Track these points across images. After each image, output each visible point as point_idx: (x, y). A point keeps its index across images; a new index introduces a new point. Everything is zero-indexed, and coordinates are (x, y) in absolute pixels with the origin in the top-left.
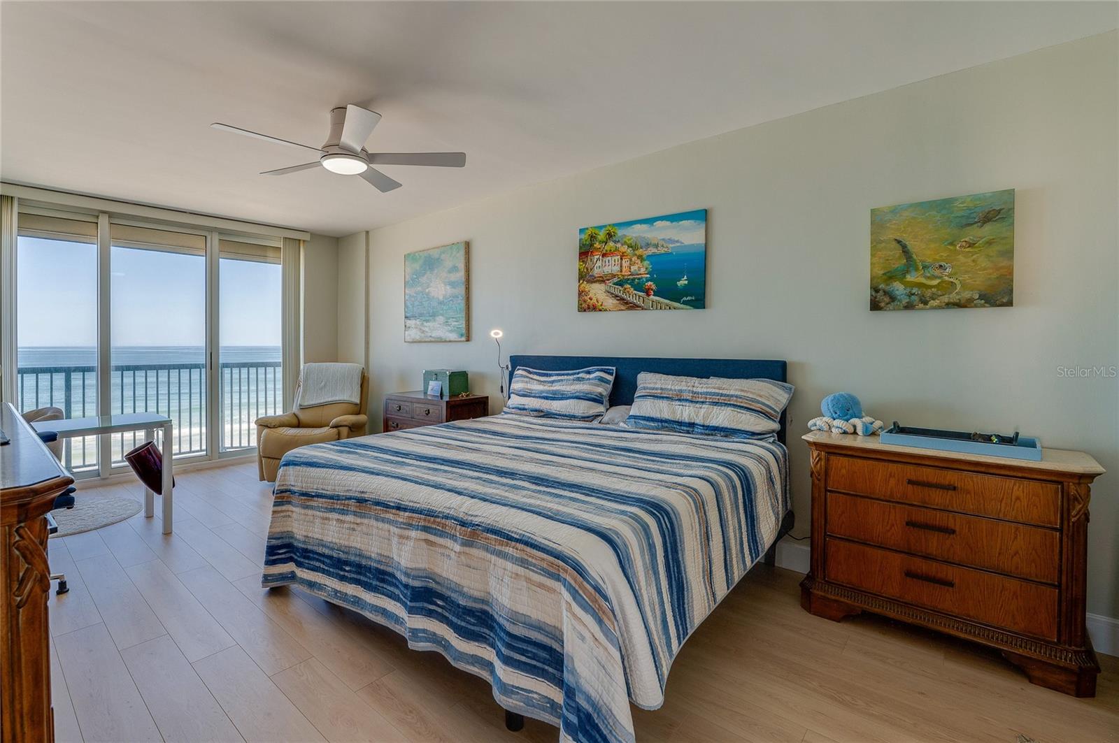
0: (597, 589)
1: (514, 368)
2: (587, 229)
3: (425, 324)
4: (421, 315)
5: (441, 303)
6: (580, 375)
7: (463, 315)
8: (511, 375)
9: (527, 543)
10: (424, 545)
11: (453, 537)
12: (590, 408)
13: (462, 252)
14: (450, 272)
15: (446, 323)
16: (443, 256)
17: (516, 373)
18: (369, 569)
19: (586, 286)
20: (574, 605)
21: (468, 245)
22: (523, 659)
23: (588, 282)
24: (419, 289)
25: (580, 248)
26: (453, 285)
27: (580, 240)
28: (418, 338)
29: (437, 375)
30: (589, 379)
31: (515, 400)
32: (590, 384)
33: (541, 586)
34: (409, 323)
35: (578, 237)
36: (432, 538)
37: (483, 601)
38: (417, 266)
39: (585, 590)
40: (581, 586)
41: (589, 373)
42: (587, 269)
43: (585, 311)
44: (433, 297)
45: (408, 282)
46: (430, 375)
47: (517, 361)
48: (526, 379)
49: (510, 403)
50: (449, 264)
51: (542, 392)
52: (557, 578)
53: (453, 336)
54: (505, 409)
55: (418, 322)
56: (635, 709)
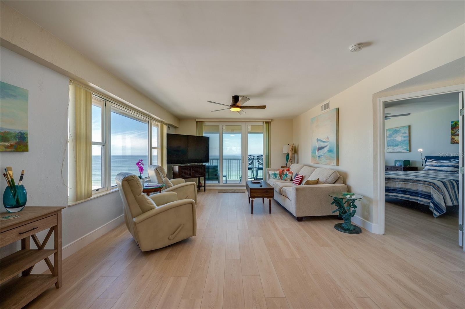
0: (438, 187)
1: (427, 159)
2: (454, 121)
3: (394, 148)
4: (392, 145)
5: (400, 142)
6: (451, 161)
7: (408, 145)
8: (426, 161)
9: (425, 181)
10: (404, 184)
11: (410, 182)
12: (453, 169)
13: (408, 128)
14: (403, 134)
15: (402, 147)
16: (400, 130)
17: (427, 160)
18: (391, 189)
19: (453, 137)
20: (433, 189)
21: (410, 127)
22: (424, 197)
23: (454, 136)
24: (392, 138)
25: (451, 127)
26: (404, 137)
27: (451, 125)
28: (392, 151)
29: (399, 161)
30: (454, 162)
31: (427, 167)
32: (455, 163)
33: (427, 187)
34: (388, 147)
35: (450, 124)
36: (405, 183)
37: (417, 191)
38: (391, 132)
39: (436, 187)
40: (435, 186)
41: (454, 160)
42: (454, 132)
43: (453, 144)
44: (397, 141)
45: (388, 137)
46: (396, 161)
47: (428, 157)
48: (431, 162)
49: (425, 168)
50: (403, 131)
51: (437, 165)
52: (430, 185)
53: (405, 151)
54: (423, 170)
55: (392, 147)
56: (446, 206)
